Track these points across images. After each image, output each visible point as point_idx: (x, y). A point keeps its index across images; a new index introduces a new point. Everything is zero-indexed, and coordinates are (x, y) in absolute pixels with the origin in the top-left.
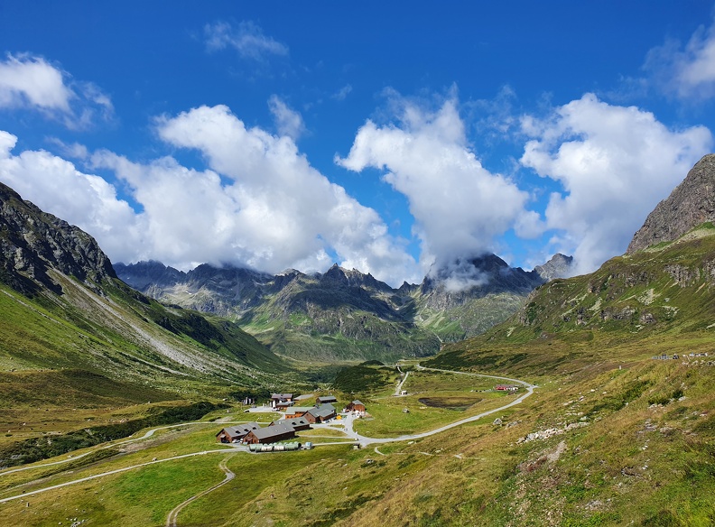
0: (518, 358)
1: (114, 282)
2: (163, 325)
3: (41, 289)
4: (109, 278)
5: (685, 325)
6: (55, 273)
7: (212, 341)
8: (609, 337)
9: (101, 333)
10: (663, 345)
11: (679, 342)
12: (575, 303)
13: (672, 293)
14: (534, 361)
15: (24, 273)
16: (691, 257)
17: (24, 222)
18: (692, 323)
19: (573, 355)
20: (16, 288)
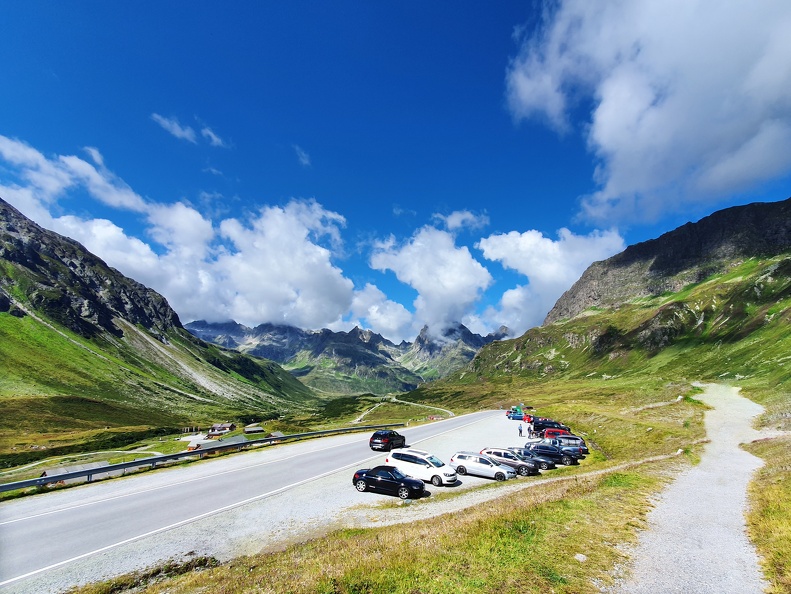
0: (457, 394)
1: (179, 331)
2: (214, 364)
3: (101, 332)
4: (175, 328)
5: (572, 374)
6: (119, 322)
7: (255, 376)
8: (523, 381)
9: (147, 368)
10: (555, 388)
11: (566, 386)
12: (504, 357)
13: (567, 352)
14: (466, 397)
15: (89, 320)
16: (580, 328)
17: (102, 282)
18: (577, 373)
19: (493, 393)
20: (75, 331)
